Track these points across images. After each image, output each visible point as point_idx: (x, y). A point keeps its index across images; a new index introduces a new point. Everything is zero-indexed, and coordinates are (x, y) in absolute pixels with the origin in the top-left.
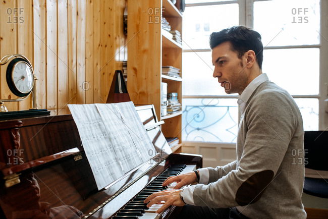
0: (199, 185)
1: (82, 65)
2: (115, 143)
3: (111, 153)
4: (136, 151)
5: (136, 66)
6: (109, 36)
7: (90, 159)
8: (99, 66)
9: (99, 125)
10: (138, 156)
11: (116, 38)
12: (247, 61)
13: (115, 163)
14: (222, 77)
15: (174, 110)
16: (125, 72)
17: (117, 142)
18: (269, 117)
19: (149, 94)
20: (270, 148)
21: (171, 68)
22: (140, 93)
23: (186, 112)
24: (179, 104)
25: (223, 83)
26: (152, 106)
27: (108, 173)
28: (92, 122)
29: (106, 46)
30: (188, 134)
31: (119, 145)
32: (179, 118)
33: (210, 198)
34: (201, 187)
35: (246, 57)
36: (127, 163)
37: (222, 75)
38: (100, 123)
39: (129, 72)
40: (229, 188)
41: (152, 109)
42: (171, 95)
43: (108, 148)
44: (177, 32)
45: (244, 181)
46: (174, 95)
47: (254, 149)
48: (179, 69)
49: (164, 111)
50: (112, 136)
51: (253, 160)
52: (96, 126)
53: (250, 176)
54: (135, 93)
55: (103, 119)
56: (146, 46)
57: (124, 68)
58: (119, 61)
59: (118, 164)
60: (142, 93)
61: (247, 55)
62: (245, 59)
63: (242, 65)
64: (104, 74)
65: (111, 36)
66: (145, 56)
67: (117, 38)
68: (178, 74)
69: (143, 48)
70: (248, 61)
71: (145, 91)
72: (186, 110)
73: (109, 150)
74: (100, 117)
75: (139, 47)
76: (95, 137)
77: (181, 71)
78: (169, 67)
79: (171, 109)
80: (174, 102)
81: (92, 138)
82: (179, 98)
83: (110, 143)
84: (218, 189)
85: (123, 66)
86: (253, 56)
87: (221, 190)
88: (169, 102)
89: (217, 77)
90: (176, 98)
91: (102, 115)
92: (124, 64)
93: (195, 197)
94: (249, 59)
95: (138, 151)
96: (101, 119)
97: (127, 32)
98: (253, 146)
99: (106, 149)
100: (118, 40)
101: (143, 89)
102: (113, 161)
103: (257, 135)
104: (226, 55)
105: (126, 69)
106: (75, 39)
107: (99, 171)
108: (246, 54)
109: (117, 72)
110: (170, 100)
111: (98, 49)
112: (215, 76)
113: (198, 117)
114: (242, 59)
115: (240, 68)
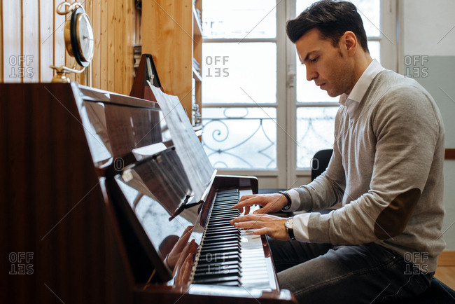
0: (314, 214)
5: (156, 54)
6: (123, 6)
8: (113, 49)
11: (128, 12)
12: (346, 47)
14: (320, 78)
15: (198, 121)
16: (137, 62)
19: (175, 93)
25: (323, 85)
29: (120, 20)
33: (336, 231)
34: (318, 216)
35: (344, 43)
37: (318, 75)
40: (364, 216)
45: (386, 206)
47: (390, 163)
48: (199, 64)
51: (393, 179)
53: (392, 199)
56: (171, 25)
57: (136, 57)
61: (345, 40)
62: (343, 46)
63: (341, 55)
64: (117, 60)
66: (169, 40)
68: (198, 71)
69: (165, 28)
84: (347, 218)
86: (354, 39)
89: (312, 79)
92: (136, 51)
97: (140, 5)
98: (389, 161)
101: (166, 86)
103: (392, 144)
108: (343, 38)
109: (146, 56)
111: (112, 22)
112: (309, 79)
113: (219, 134)
114: (339, 47)
115: (340, 61)
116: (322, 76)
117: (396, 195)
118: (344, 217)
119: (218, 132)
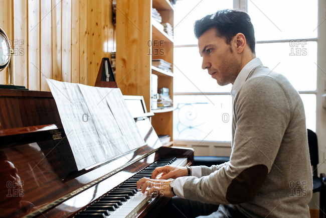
0: (190, 178)
1: (67, 50)
2: (98, 126)
3: (94, 135)
4: (122, 138)
5: (125, 57)
6: (97, 24)
7: (70, 138)
8: (85, 55)
9: (81, 105)
10: (124, 142)
11: (104, 28)
12: (236, 45)
13: (98, 146)
14: (212, 67)
15: (165, 106)
16: (114, 63)
17: (101, 125)
18: (257, 104)
19: (138, 86)
20: (259, 139)
21: (162, 61)
22: (129, 85)
23: (178, 110)
24: (170, 100)
25: (213, 74)
26: (142, 98)
27: (89, 155)
28: (73, 102)
29: (93, 34)
30: (180, 133)
31: (102, 129)
32: (170, 114)
33: (200, 193)
34: (193, 180)
35: (235, 42)
36: (112, 148)
37: (211, 65)
38: (82, 103)
39: (117, 64)
40: (219, 185)
41: (141, 101)
42: (161, 90)
43: (91, 130)
44: (168, 24)
45: (233, 178)
46: (165, 90)
48: (170, 64)
49: (154, 103)
50: (95, 118)
51: (243, 156)
52: (78, 106)
53: (239, 172)
54: (124, 86)
55: (86, 100)
56: (136, 35)
57: (113, 60)
58: (108, 53)
59: (102, 147)
60: (132, 85)
62: (234, 44)
63: (231, 51)
64: (91, 63)
65: (99, 24)
66: (135, 47)
67: (106, 27)
68: (170, 69)
69: (132, 38)
70: (238, 45)
71: (134, 83)
72: (177, 108)
73: (92, 132)
74: (82, 98)
75: (128, 37)
76: (76, 116)
77: (172, 66)
78: (159, 61)
79: (161, 104)
80: (165, 97)
81: (73, 117)
82: (170, 94)
83: (93, 125)
84: (209, 184)
85: (112, 57)
86: (243, 39)
87: (212, 186)
88: (160, 97)
89: (206, 68)
90: (168, 94)
91: (84, 96)
92: (113, 56)
93: (185, 189)
94: (239, 43)
95: (124, 137)
96: (84, 100)
97: (115, 23)
98: (242, 139)
99: (88, 131)
100: (106, 29)
101: (132, 81)
102: (96, 143)
103: (244, 125)
104: (212, 43)
105: (115, 61)
106: (60, 23)
107: (79, 151)
108: (235, 38)
109: (105, 59)
110: (161, 95)
111: (85, 36)
113: (190, 115)
114: (230, 44)
115: (229, 55)
116: (214, 66)
117: (242, 169)
118: (207, 183)
119: (190, 113)
